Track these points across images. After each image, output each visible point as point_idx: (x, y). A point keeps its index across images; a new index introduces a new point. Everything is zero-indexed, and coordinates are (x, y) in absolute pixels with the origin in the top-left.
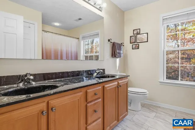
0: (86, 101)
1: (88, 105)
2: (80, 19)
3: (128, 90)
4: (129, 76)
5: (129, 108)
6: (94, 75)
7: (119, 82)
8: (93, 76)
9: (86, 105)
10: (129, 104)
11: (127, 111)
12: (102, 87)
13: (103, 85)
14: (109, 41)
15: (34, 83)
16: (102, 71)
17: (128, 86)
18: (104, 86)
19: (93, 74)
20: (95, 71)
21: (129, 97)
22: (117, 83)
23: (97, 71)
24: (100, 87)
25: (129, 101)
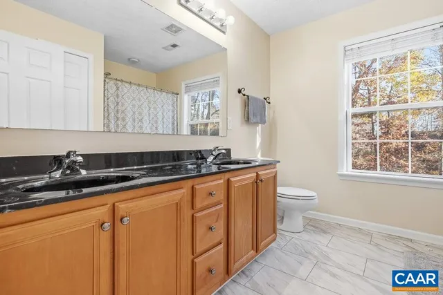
0: (193, 208)
1: (197, 215)
2: (174, 46)
3: (278, 192)
4: (279, 162)
5: (279, 226)
6: (208, 160)
7: (260, 173)
8: (206, 162)
9: (193, 216)
10: (278, 219)
11: (275, 232)
12: (224, 181)
13: (226, 178)
14: (240, 91)
15: (84, 172)
16: (224, 151)
17: (278, 184)
18: (228, 180)
19: (206, 159)
20: (210, 152)
21: (279, 206)
22: (255, 174)
23: (214, 153)
24: (221, 181)
25: (279, 213)
